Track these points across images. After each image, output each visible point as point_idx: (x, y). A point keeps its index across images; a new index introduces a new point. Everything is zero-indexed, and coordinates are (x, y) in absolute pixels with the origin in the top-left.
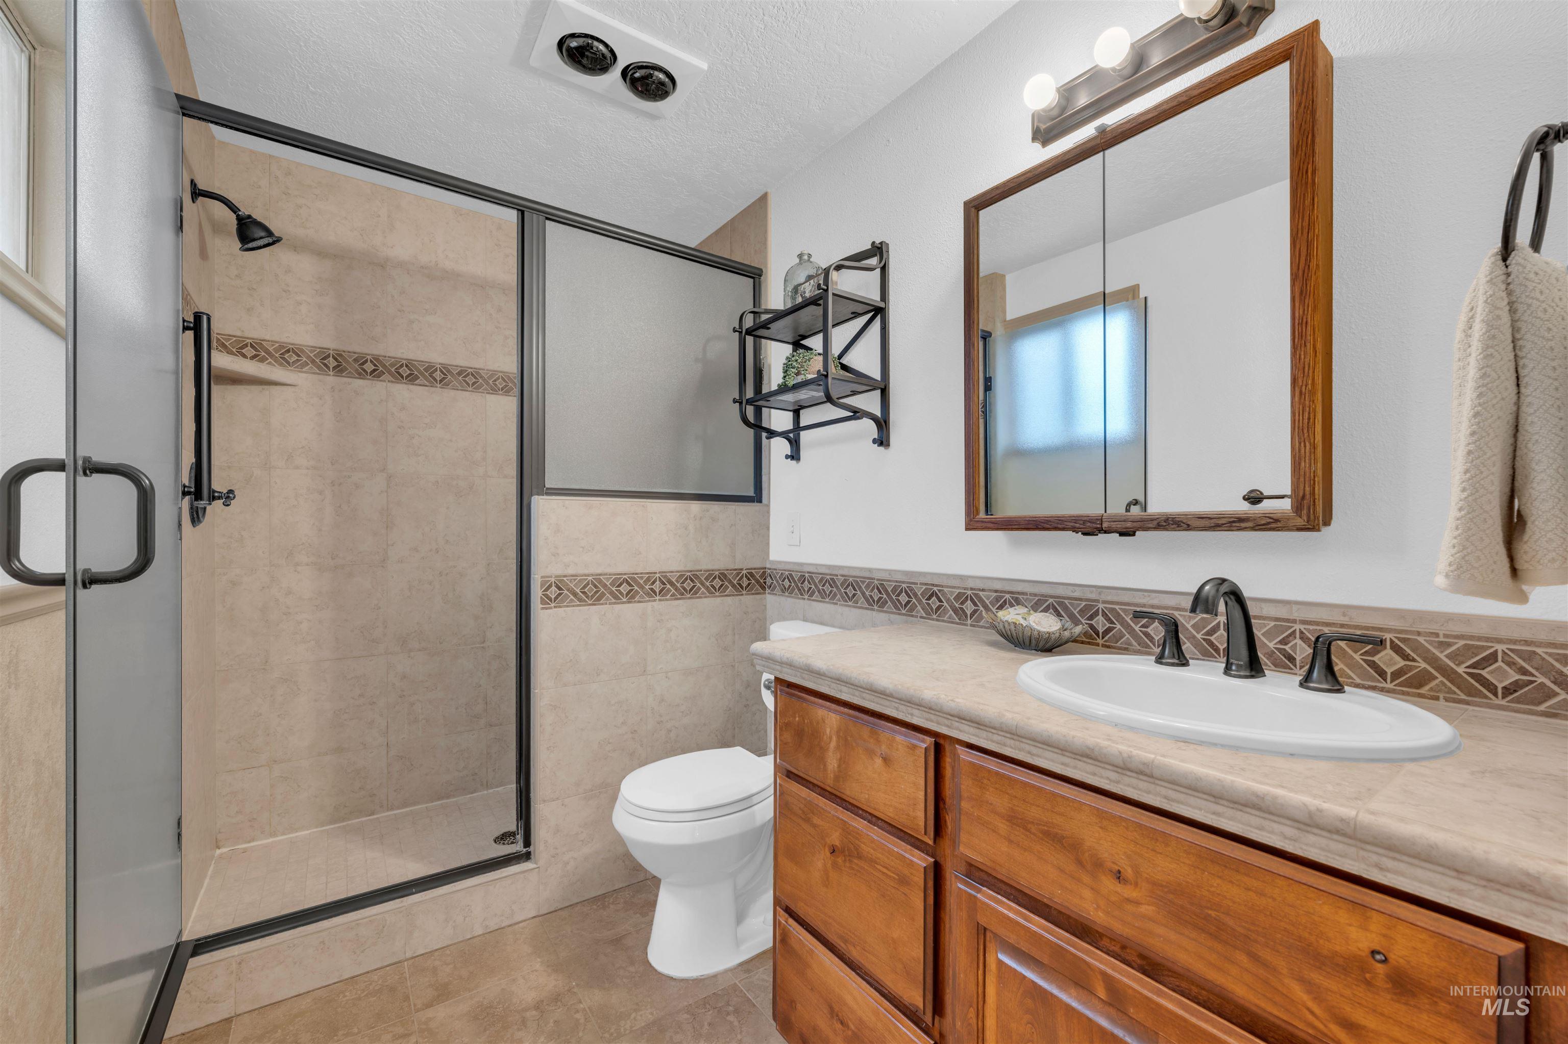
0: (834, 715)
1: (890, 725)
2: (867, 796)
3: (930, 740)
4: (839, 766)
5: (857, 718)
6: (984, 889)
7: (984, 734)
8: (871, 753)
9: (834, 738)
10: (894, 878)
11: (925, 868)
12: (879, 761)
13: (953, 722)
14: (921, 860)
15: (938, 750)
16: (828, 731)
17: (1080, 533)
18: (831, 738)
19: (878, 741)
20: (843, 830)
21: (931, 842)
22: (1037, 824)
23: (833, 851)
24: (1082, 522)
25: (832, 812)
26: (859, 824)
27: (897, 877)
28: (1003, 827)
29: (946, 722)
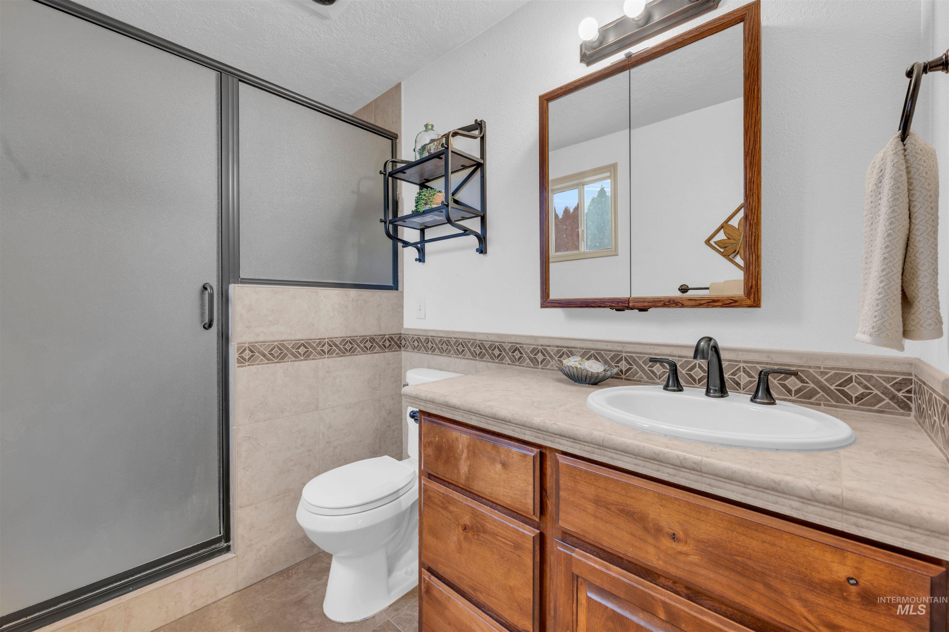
0: (465, 436)
1: (507, 441)
2: (490, 490)
3: (536, 451)
4: (469, 471)
5: (482, 437)
6: (577, 549)
7: (578, 446)
8: (493, 461)
9: (465, 451)
10: (511, 545)
11: (534, 537)
12: (499, 467)
13: (555, 439)
14: (530, 532)
15: (542, 456)
16: (461, 446)
17: (614, 310)
18: (463, 451)
19: (498, 452)
20: (473, 514)
21: (537, 520)
22: (616, 505)
23: (465, 528)
24: (616, 303)
25: (464, 502)
26: (484, 509)
27: (513, 545)
28: (590, 507)
29: (550, 438)
